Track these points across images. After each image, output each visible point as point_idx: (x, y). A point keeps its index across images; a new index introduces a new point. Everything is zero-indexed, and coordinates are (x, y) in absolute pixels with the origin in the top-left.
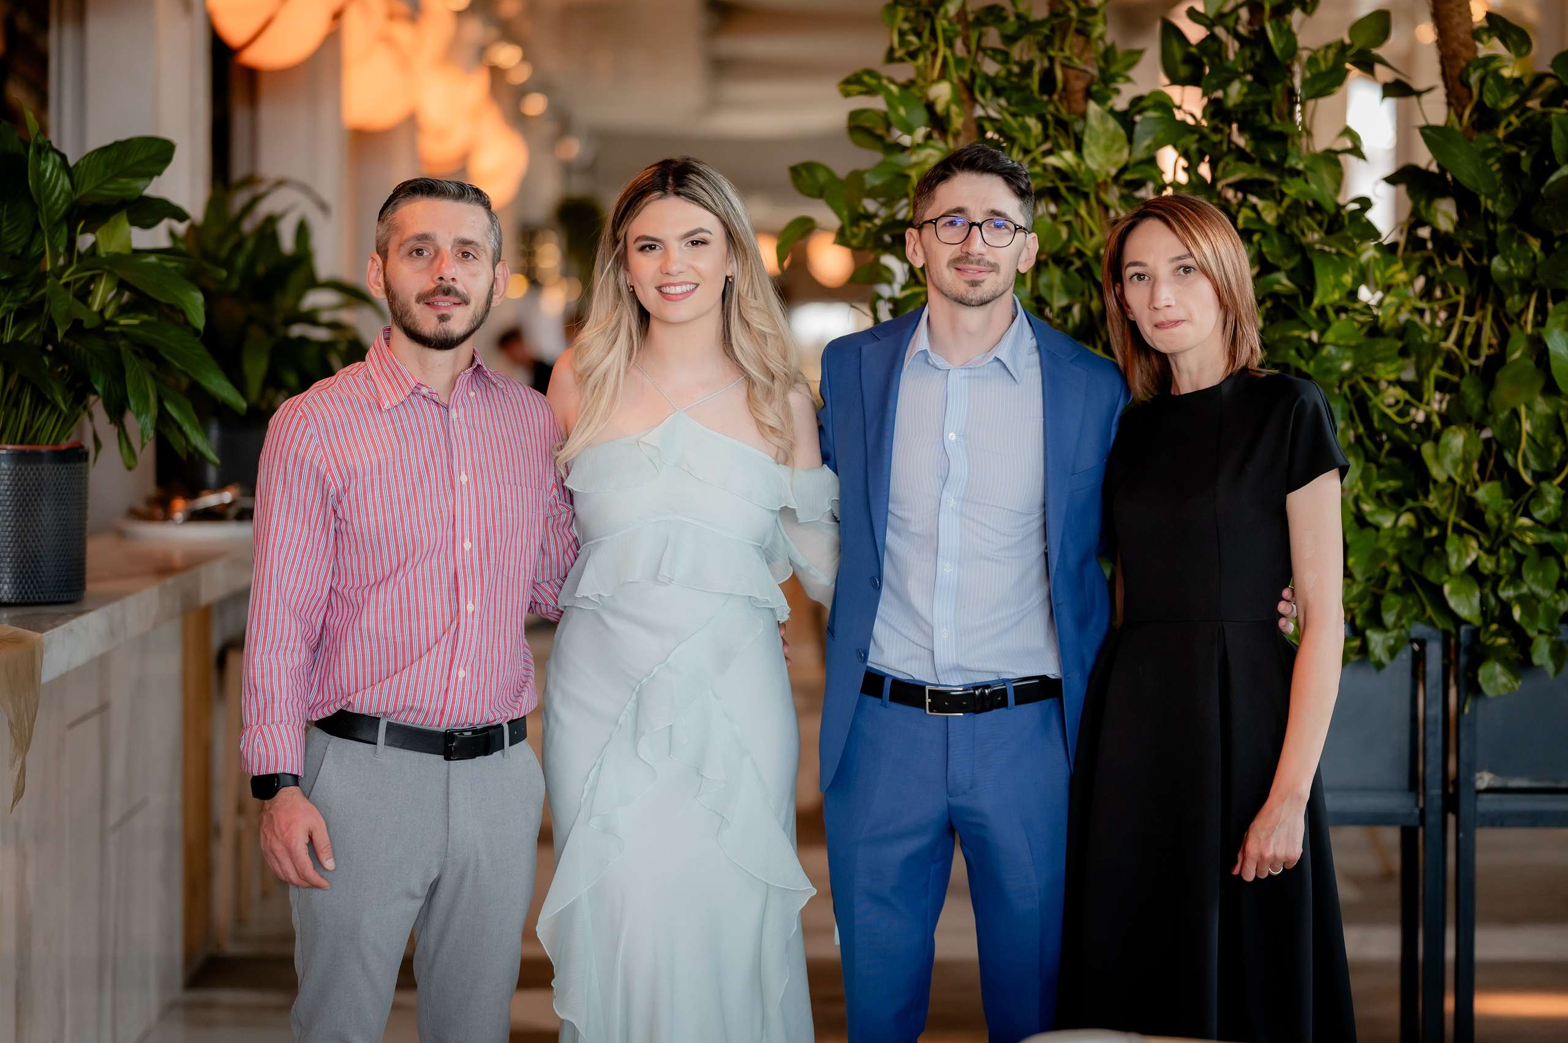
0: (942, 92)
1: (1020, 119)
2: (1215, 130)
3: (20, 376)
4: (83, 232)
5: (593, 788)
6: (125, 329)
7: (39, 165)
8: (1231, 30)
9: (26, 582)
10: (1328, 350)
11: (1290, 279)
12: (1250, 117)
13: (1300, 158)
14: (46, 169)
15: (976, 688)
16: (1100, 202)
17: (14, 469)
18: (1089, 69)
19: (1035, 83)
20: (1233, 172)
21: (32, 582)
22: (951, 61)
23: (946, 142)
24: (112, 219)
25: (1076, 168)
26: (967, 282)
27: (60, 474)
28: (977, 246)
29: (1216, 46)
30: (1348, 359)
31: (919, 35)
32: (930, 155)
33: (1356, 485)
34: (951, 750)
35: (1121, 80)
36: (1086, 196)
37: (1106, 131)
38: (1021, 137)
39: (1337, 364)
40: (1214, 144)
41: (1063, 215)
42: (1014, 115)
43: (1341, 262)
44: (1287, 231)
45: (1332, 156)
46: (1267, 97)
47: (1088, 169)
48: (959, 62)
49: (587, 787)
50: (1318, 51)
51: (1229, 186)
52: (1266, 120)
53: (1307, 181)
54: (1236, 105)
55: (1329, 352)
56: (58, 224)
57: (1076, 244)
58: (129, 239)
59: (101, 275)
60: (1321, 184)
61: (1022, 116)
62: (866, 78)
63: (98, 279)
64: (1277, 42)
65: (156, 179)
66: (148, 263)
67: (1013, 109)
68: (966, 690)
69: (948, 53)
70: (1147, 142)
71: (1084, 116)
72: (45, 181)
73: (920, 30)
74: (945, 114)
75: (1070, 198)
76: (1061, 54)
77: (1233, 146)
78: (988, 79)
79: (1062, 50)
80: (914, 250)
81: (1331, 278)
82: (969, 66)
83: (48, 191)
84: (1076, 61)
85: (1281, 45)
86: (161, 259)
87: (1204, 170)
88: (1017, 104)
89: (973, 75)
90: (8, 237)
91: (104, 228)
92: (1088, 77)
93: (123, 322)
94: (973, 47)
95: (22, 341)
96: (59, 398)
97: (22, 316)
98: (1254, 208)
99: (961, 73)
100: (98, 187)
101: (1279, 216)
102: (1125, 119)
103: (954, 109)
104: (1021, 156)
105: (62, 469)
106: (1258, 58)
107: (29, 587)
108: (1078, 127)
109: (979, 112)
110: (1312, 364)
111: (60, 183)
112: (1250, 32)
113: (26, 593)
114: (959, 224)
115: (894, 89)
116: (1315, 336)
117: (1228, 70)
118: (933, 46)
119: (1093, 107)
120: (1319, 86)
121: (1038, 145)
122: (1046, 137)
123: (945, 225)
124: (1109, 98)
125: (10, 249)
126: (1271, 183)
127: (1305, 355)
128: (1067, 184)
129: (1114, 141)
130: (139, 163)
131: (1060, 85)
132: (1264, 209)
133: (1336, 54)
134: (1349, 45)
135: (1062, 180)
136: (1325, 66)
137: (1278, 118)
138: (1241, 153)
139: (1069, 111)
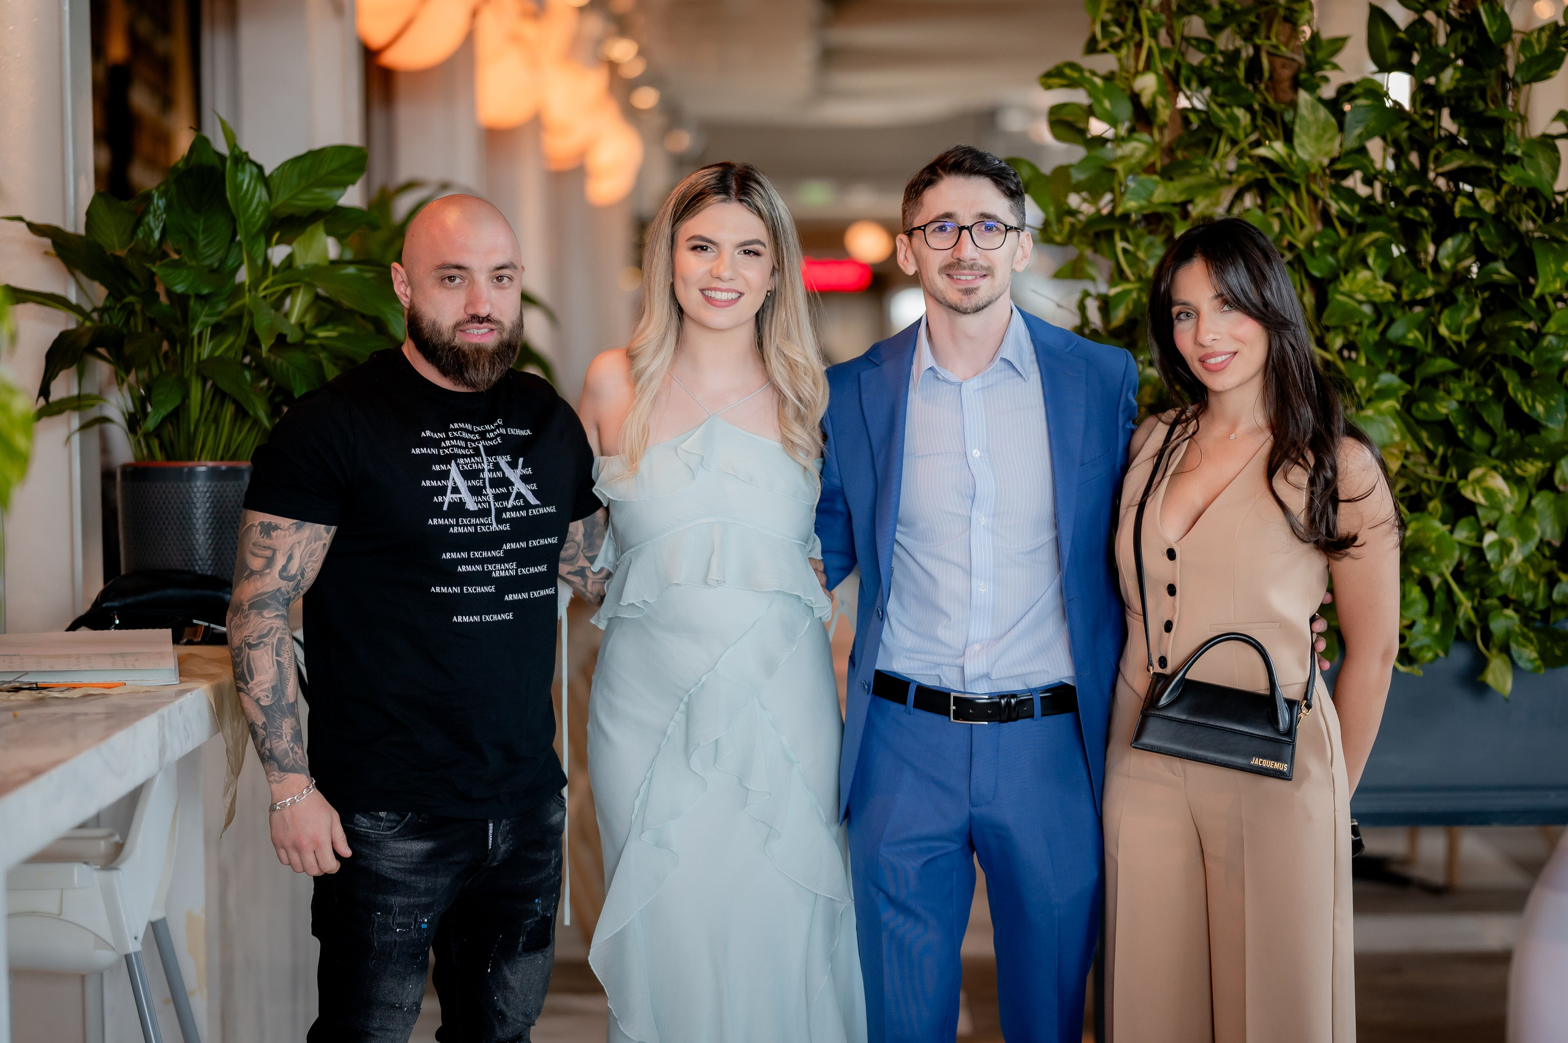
0: (1148, 84)
1: (1228, 110)
2: (1427, 117)
4: (278, 243)
5: (645, 802)
6: (323, 342)
7: (236, 177)
8: (1444, 14)
10: (1549, 340)
11: (1508, 268)
12: (1464, 103)
13: (1518, 144)
14: (243, 181)
15: (1002, 697)
16: (1310, 193)
18: (1296, 57)
19: (1241, 73)
20: (1449, 160)
22: (1156, 51)
23: (1151, 134)
24: (309, 229)
25: (1287, 159)
26: (960, 290)
29: (1425, 31)
31: (1122, 26)
32: (1135, 149)
34: (975, 760)
35: (1327, 67)
36: (1296, 188)
37: (1317, 120)
38: (1229, 128)
39: (1558, 354)
40: (1425, 131)
41: (1272, 207)
42: (1222, 106)
44: (1504, 219)
45: (1550, 141)
46: (1482, 82)
47: (1300, 160)
48: (1164, 53)
49: (637, 803)
50: (1532, 33)
51: (1443, 175)
52: (1481, 106)
53: (1523, 167)
54: (1448, 91)
55: (1550, 342)
56: (255, 237)
57: (1288, 238)
58: (327, 250)
59: (298, 288)
60: (1538, 170)
61: (1230, 107)
62: (1067, 71)
63: (293, 293)
64: (1490, 26)
65: (347, 189)
66: (347, 274)
67: (1220, 100)
68: (992, 698)
69: (1153, 44)
70: (1358, 131)
71: (1294, 105)
72: (243, 192)
73: (1122, 21)
74: (1151, 106)
75: (1280, 190)
76: (1267, 42)
77: (1444, 134)
78: (1192, 69)
79: (1268, 38)
80: (906, 258)
81: (1553, 266)
82: (1174, 56)
83: (246, 202)
84: (1283, 49)
85: (1495, 29)
86: (361, 270)
87: (1414, 158)
88: (1224, 95)
89: (1178, 66)
90: (205, 251)
91: (301, 239)
92: (1295, 65)
93: (322, 334)
94: (1177, 37)
95: (220, 356)
96: (262, 414)
97: (218, 330)
98: (1471, 196)
99: (1166, 64)
100: (293, 198)
101: (1497, 204)
102: (1334, 106)
103: (1161, 101)
104: (1228, 148)
106: (1471, 42)
108: (1288, 117)
109: (1183, 102)
110: (1532, 354)
111: (257, 194)
112: (1461, 15)
114: (949, 229)
115: (1098, 81)
116: (1534, 326)
117: (1440, 55)
118: (1137, 37)
119: (1303, 96)
120: (1535, 69)
121: (1247, 136)
122: (1255, 127)
123: (934, 231)
124: (1318, 86)
125: (208, 262)
126: (1489, 171)
127: (1525, 345)
128: (1277, 175)
129: (1325, 130)
130: (333, 172)
131: (1266, 74)
132: (1481, 198)
133: (1550, 37)
134: (1563, 27)
135: (1272, 171)
136: (1540, 49)
137: (1493, 102)
138: (1451, 141)
139: (1277, 100)
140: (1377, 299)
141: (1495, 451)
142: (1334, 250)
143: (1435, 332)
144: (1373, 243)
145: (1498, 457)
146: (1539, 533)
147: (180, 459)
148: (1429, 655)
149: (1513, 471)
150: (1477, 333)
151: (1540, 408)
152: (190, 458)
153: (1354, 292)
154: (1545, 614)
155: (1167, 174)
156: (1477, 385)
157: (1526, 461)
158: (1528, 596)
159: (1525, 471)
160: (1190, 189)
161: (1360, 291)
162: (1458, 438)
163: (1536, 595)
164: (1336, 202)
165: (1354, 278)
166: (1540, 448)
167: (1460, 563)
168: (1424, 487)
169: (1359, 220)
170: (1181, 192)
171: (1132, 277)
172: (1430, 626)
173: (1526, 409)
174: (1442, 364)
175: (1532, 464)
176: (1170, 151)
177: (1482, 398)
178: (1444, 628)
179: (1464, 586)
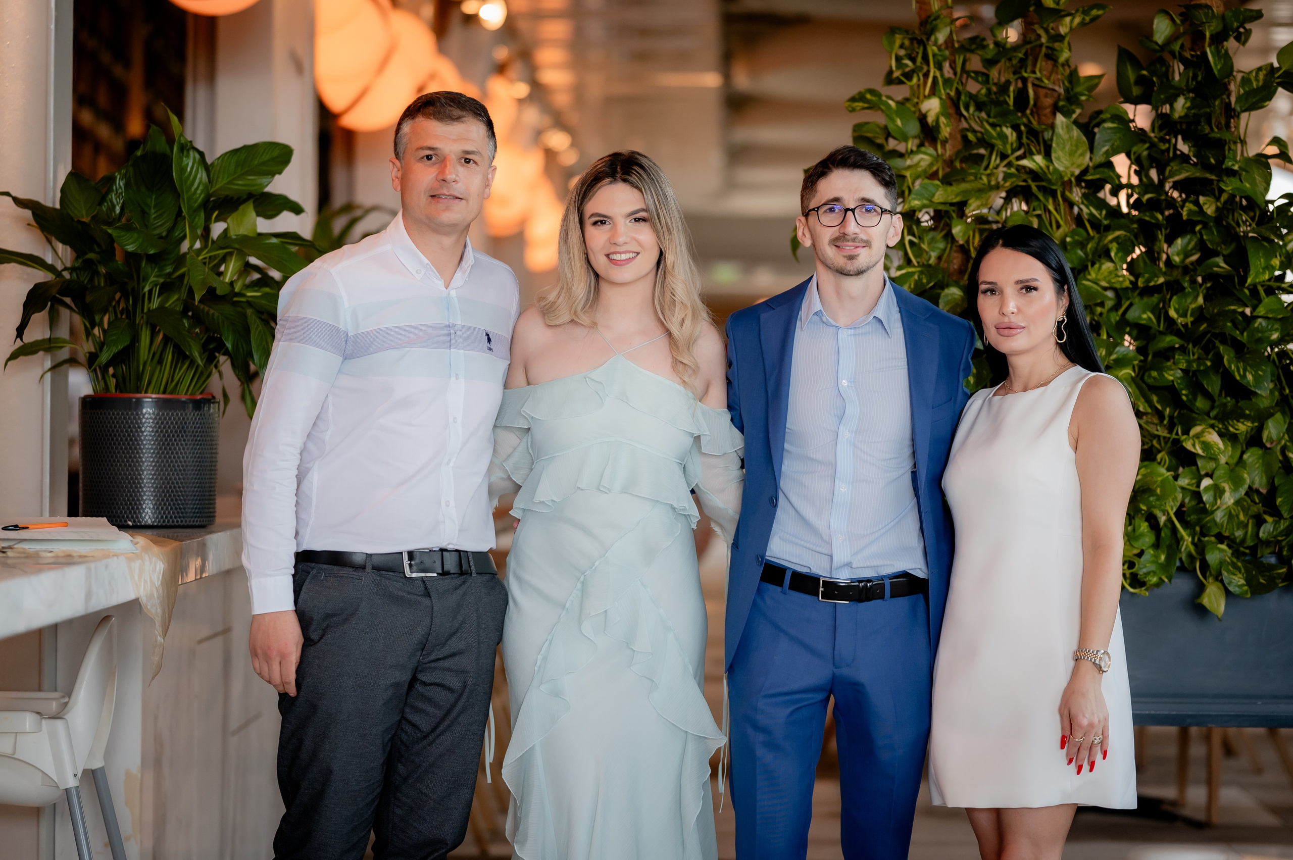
0: (932, 106)
1: (998, 129)
2: (1162, 140)
3: (165, 336)
4: (217, 220)
5: (545, 659)
6: (250, 299)
7: (182, 160)
9: (167, 509)
11: (1226, 262)
12: (1194, 129)
13: (1235, 161)
14: (188, 164)
15: (860, 581)
16: (1065, 199)
17: (158, 414)
18: (1057, 88)
19: (1010, 99)
20: (1178, 172)
21: (172, 509)
22: (940, 80)
23: (936, 150)
24: (241, 207)
25: (1045, 169)
26: (845, 257)
27: (196, 419)
28: (852, 227)
29: (1163, 70)
30: (1276, 330)
31: (913, 60)
32: (922, 159)
33: (1283, 437)
34: (838, 631)
35: (1083, 97)
36: (1053, 194)
37: (1071, 138)
38: (999, 144)
39: (1267, 334)
40: (1163, 151)
41: (1034, 210)
42: (993, 125)
43: (1272, 249)
44: (1224, 223)
45: (1264, 159)
46: (1207, 110)
47: (1055, 169)
48: (947, 82)
49: (540, 657)
50: (1251, 72)
51: (1175, 186)
52: (1206, 129)
53: (1241, 180)
54: (1180, 117)
55: (1260, 324)
56: (196, 210)
58: (255, 225)
59: (231, 254)
60: (1253, 183)
61: (1000, 126)
62: (868, 96)
63: (228, 258)
64: (1216, 65)
65: (277, 176)
66: (271, 243)
67: (991, 120)
68: (852, 583)
69: (938, 74)
70: (1105, 149)
71: (1052, 127)
72: (187, 174)
73: (914, 55)
74: (934, 124)
75: (1041, 197)
76: (1034, 76)
77: (1178, 153)
78: (971, 96)
79: (1034, 72)
80: (803, 233)
81: (1262, 263)
82: (956, 85)
83: (189, 182)
84: (1046, 81)
85: (1220, 67)
87: (1153, 174)
88: (995, 117)
89: (958, 93)
90: (155, 222)
91: (234, 215)
92: (1056, 95)
93: (249, 294)
94: (959, 70)
95: (166, 308)
96: (196, 354)
97: (166, 288)
98: (1196, 203)
99: (948, 91)
100: (230, 183)
101: (1217, 209)
102: (1085, 127)
103: (943, 120)
104: (998, 160)
105: (198, 415)
106: (1199, 78)
107: (169, 513)
108: (1047, 135)
109: (964, 124)
110: (1246, 334)
111: (199, 176)
112: (1194, 56)
113: (166, 517)
114: (837, 210)
115: (892, 104)
116: (1248, 311)
117: (1174, 87)
118: (925, 68)
119: (1060, 119)
120: (1252, 100)
121: (1013, 151)
122: (1021, 145)
123: (825, 211)
124: (1073, 112)
125: (157, 232)
126: (1211, 181)
127: (1240, 326)
128: (1038, 183)
129: (1077, 147)
130: (263, 164)
131: (1032, 102)
132: (1205, 204)
133: (1266, 76)
134: (1277, 68)
135: (1033, 180)
136: (1257, 85)
137: (1217, 127)
138: (1185, 158)
139: (1039, 123)
140: (1118, 286)
141: (1213, 414)
142: (1082, 245)
143: (1167, 314)
144: (1116, 239)
145: (1215, 418)
146: (1248, 482)
147: (130, 392)
148: (1154, 580)
149: (1227, 429)
150: (1200, 315)
151: (1250, 377)
152: (138, 391)
153: (1099, 280)
154: (1254, 549)
155: (947, 181)
156: (1199, 358)
157: (1238, 421)
158: (1239, 534)
159: (1237, 429)
160: (965, 192)
161: (1104, 279)
162: (1182, 400)
163: (1246, 533)
164: (1087, 207)
165: (1100, 268)
166: (1250, 411)
167: (1182, 505)
168: (1155, 442)
169: (1106, 222)
170: (957, 195)
171: (916, 264)
172: (1157, 557)
173: (1238, 378)
174: (1171, 340)
175: (1243, 423)
176: (950, 163)
177: (1202, 368)
178: (1168, 558)
179: (1186, 524)
